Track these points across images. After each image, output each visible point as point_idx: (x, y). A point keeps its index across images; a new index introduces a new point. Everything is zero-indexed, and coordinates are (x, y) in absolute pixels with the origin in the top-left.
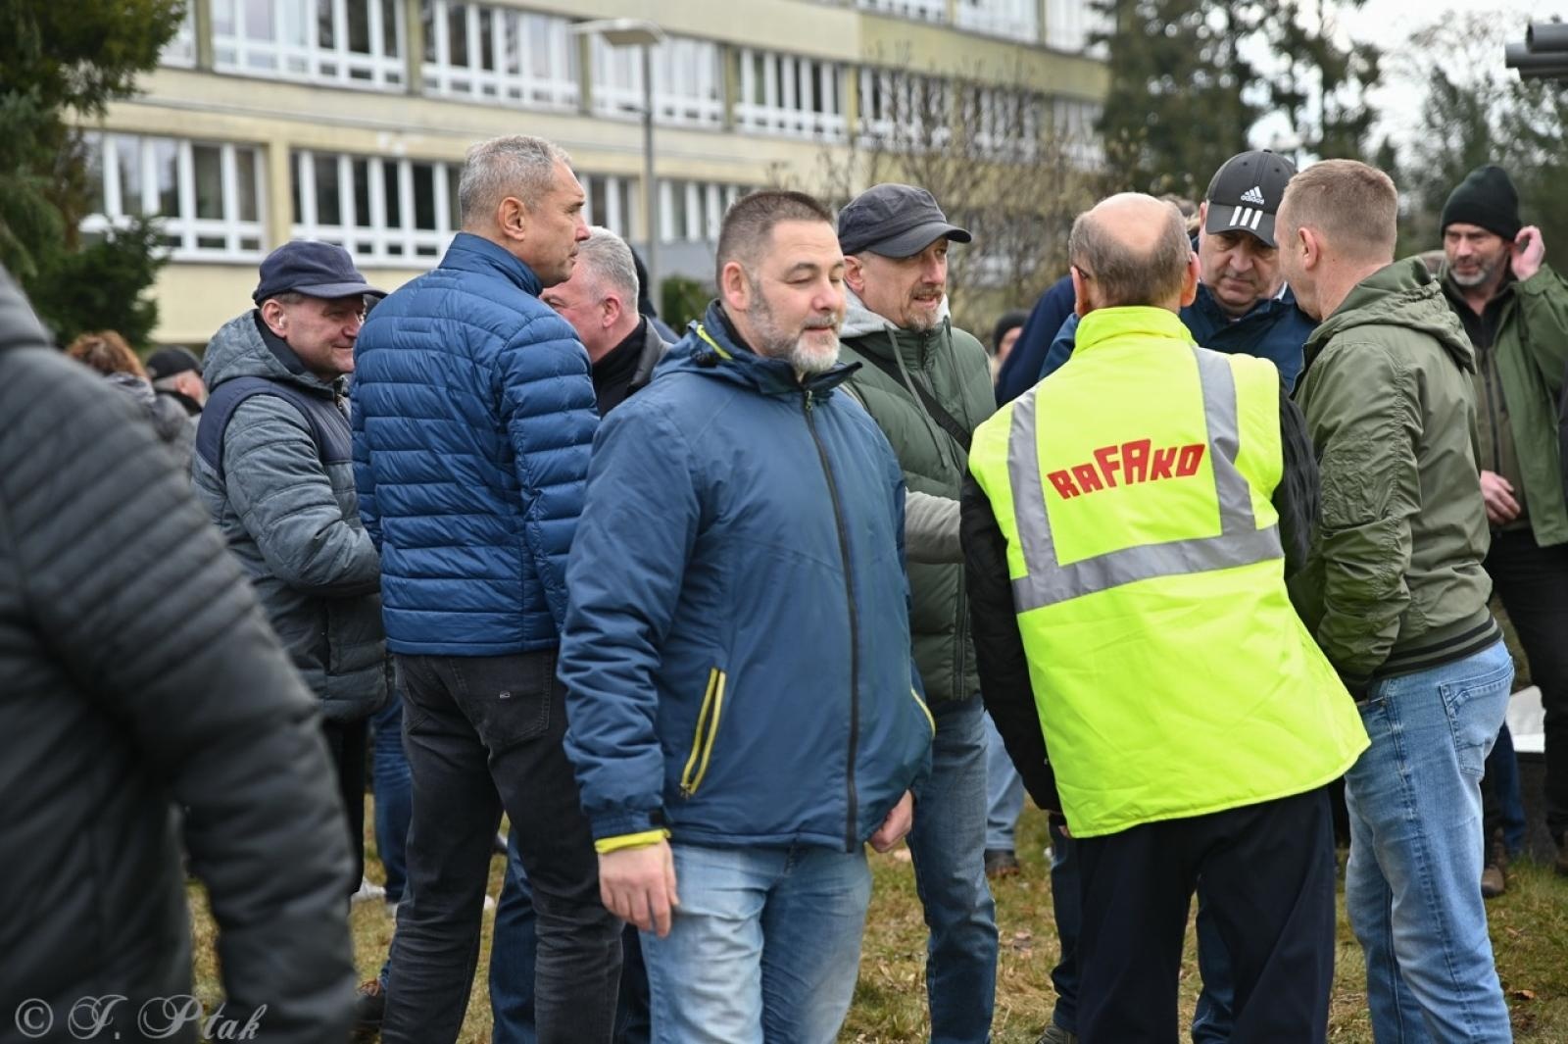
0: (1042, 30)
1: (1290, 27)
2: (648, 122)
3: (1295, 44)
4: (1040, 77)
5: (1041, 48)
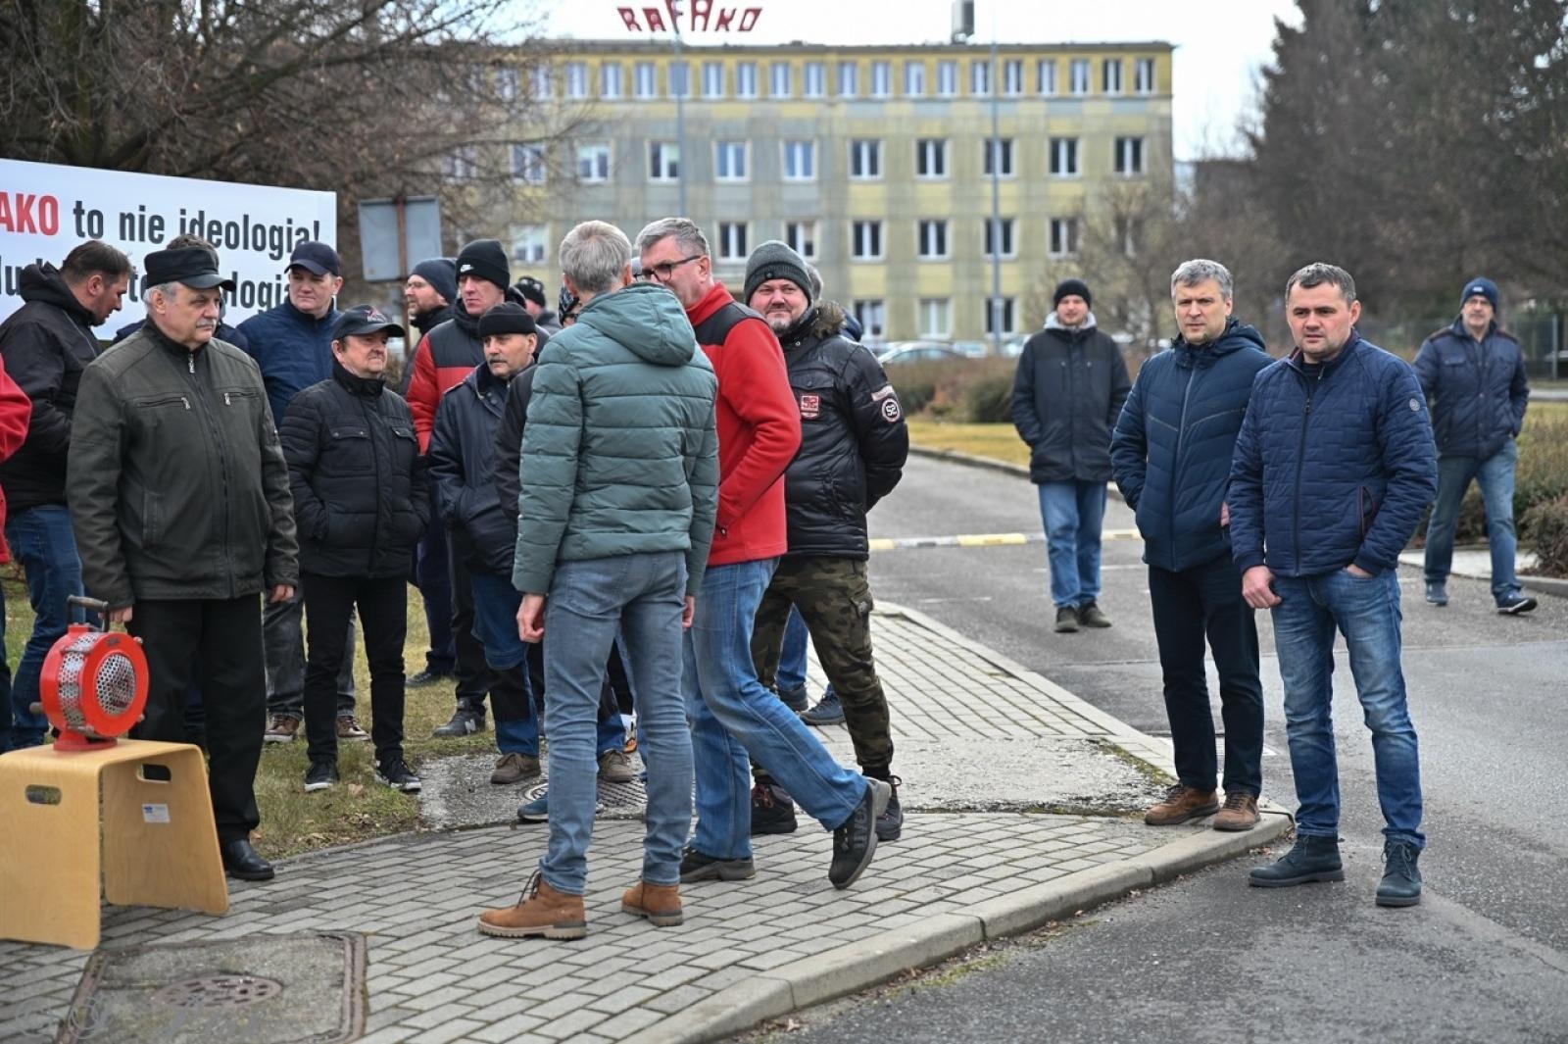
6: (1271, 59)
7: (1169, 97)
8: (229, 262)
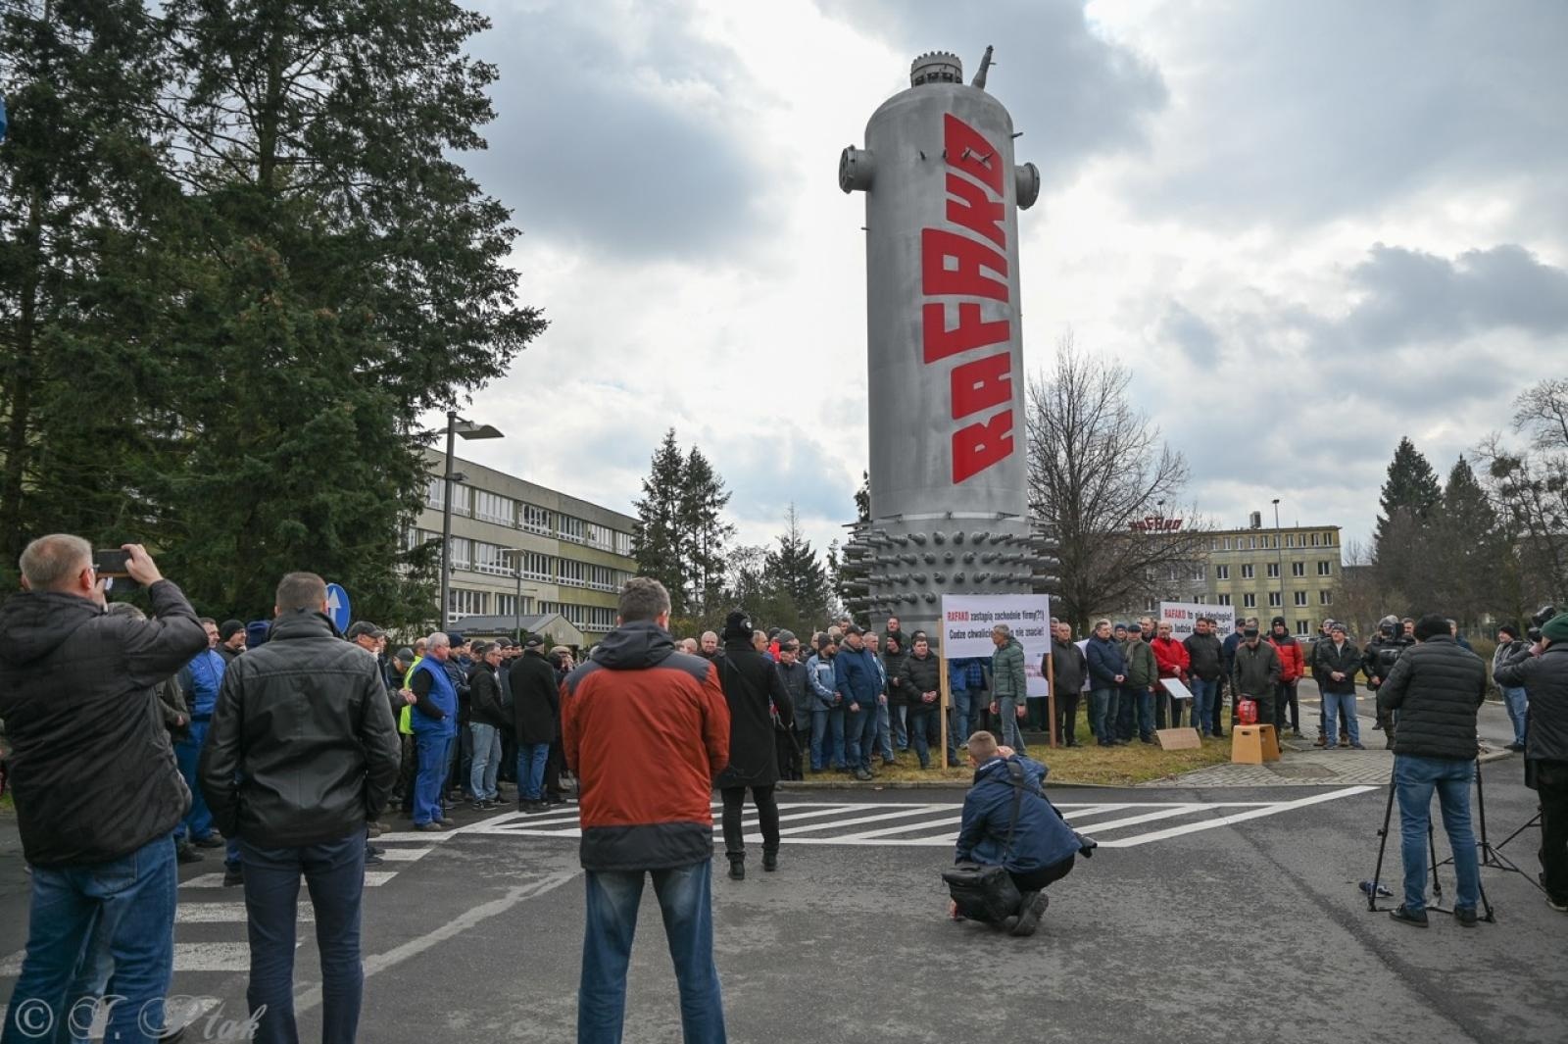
0: (615, 548)
1: (695, 552)
2: (519, 579)
3: (698, 559)
4: (613, 563)
5: (614, 554)
6: (1378, 532)
7: (1339, 547)
8: (1220, 624)
